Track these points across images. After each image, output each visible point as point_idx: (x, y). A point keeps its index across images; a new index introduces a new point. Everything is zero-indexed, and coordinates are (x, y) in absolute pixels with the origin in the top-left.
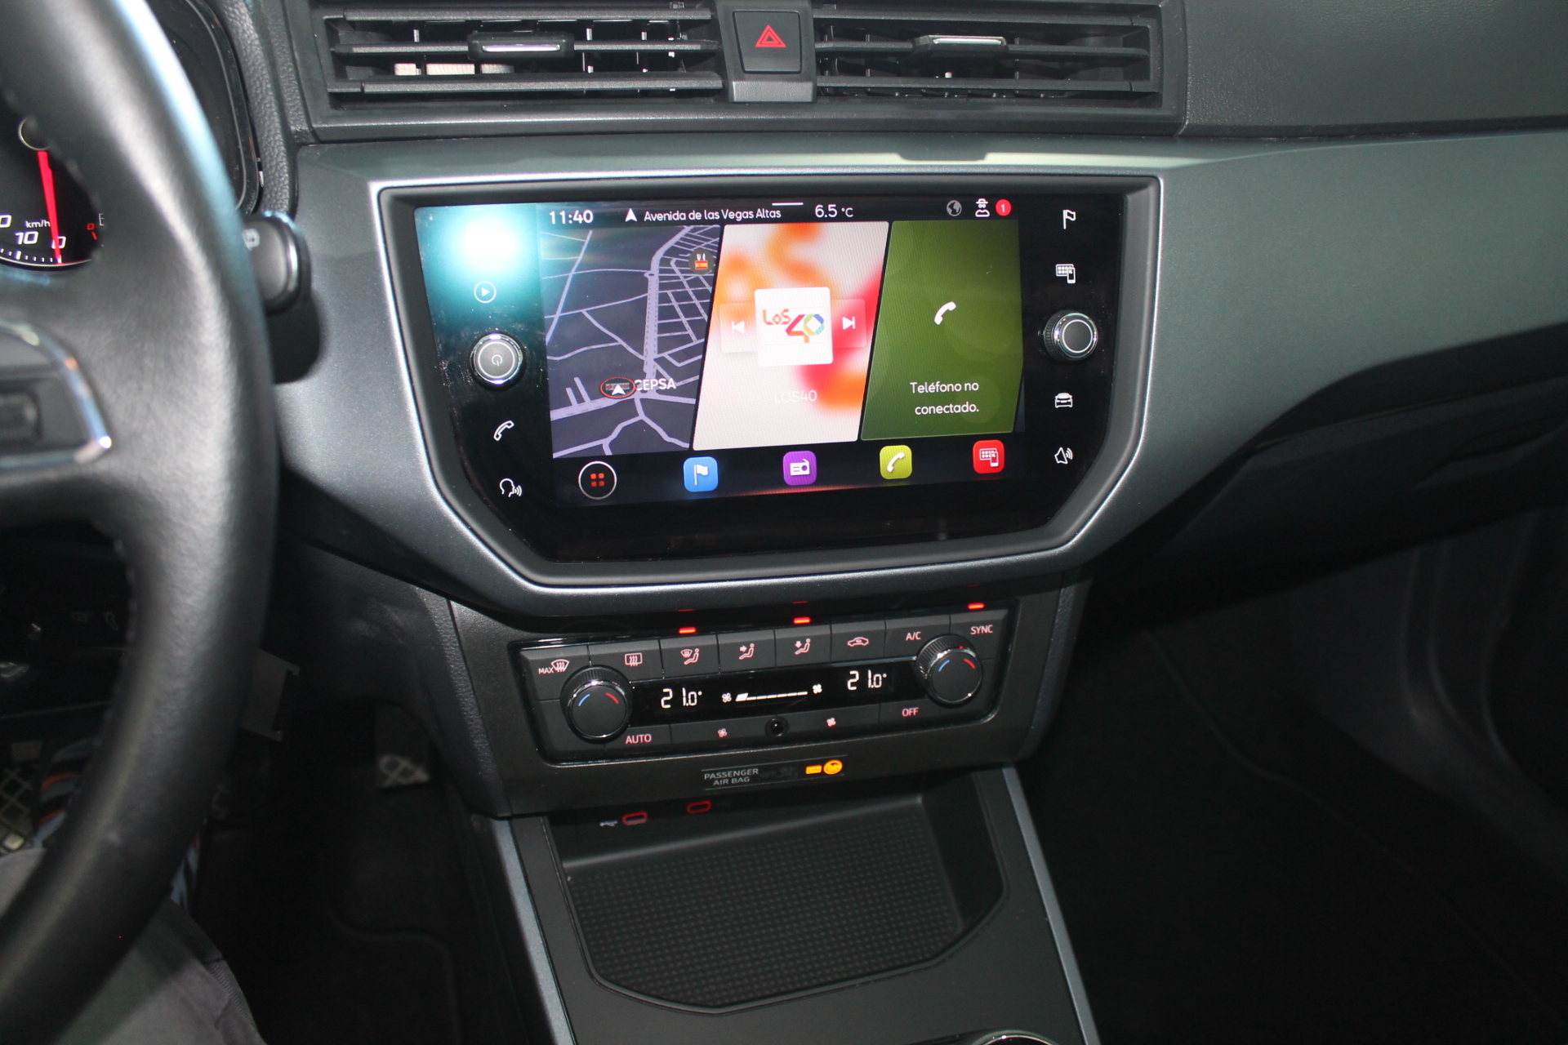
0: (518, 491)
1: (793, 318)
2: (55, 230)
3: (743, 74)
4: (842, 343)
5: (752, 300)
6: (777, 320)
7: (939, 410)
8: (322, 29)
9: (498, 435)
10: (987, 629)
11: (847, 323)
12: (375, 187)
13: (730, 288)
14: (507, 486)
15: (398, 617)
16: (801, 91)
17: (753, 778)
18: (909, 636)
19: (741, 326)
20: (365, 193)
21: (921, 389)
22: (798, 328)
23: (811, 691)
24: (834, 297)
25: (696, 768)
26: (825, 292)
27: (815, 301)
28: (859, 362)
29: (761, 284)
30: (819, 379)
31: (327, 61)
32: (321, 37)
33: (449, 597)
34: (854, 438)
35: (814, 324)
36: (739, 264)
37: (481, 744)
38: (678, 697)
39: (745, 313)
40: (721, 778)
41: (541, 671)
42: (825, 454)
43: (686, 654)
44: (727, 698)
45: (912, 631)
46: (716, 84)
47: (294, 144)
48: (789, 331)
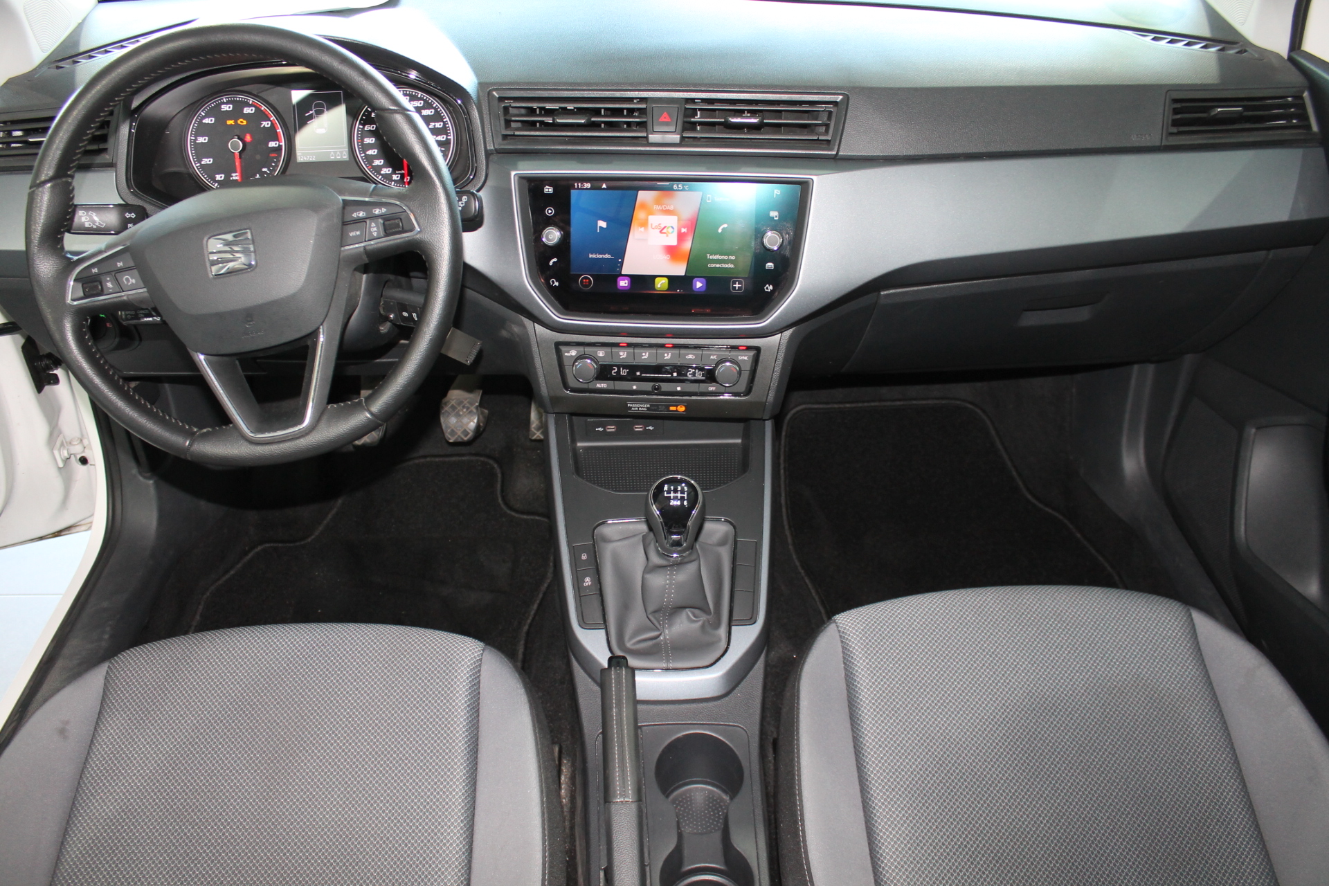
0: (556, 284)
1: (663, 227)
2: (406, 174)
3: (654, 132)
4: (681, 237)
5: (647, 220)
6: (656, 227)
7: (718, 266)
8: (502, 110)
9: (551, 263)
10: (746, 358)
11: (684, 230)
12: (513, 173)
13: (639, 214)
14: (553, 282)
15: (516, 329)
16: (676, 138)
17: (647, 408)
18: (712, 357)
19: (642, 229)
20: (510, 175)
21: (711, 257)
22: (664, 231)
23: (672, 375)
24: (679, 220)
25: (626, 401)
26: (675, 218)
27: (671, 221)
28: (687, 245)
29: (651, 213)
30: (672, 251)
31: (503, 122)
32: (501, 112)
33: (534, 322)
34: (683, 274)
35: (671, 230)
36: (643, 206)
37: (542, 380)
38: (619, 371)
39: (644, 224)
40: (636, 407)
41: (566, 354)
42: (672, 279)
43: (621, 354)
44: (638, 373)
45: (713, 355)
46: (645, 135)
47: (488, 154)
48: (661, 232)
